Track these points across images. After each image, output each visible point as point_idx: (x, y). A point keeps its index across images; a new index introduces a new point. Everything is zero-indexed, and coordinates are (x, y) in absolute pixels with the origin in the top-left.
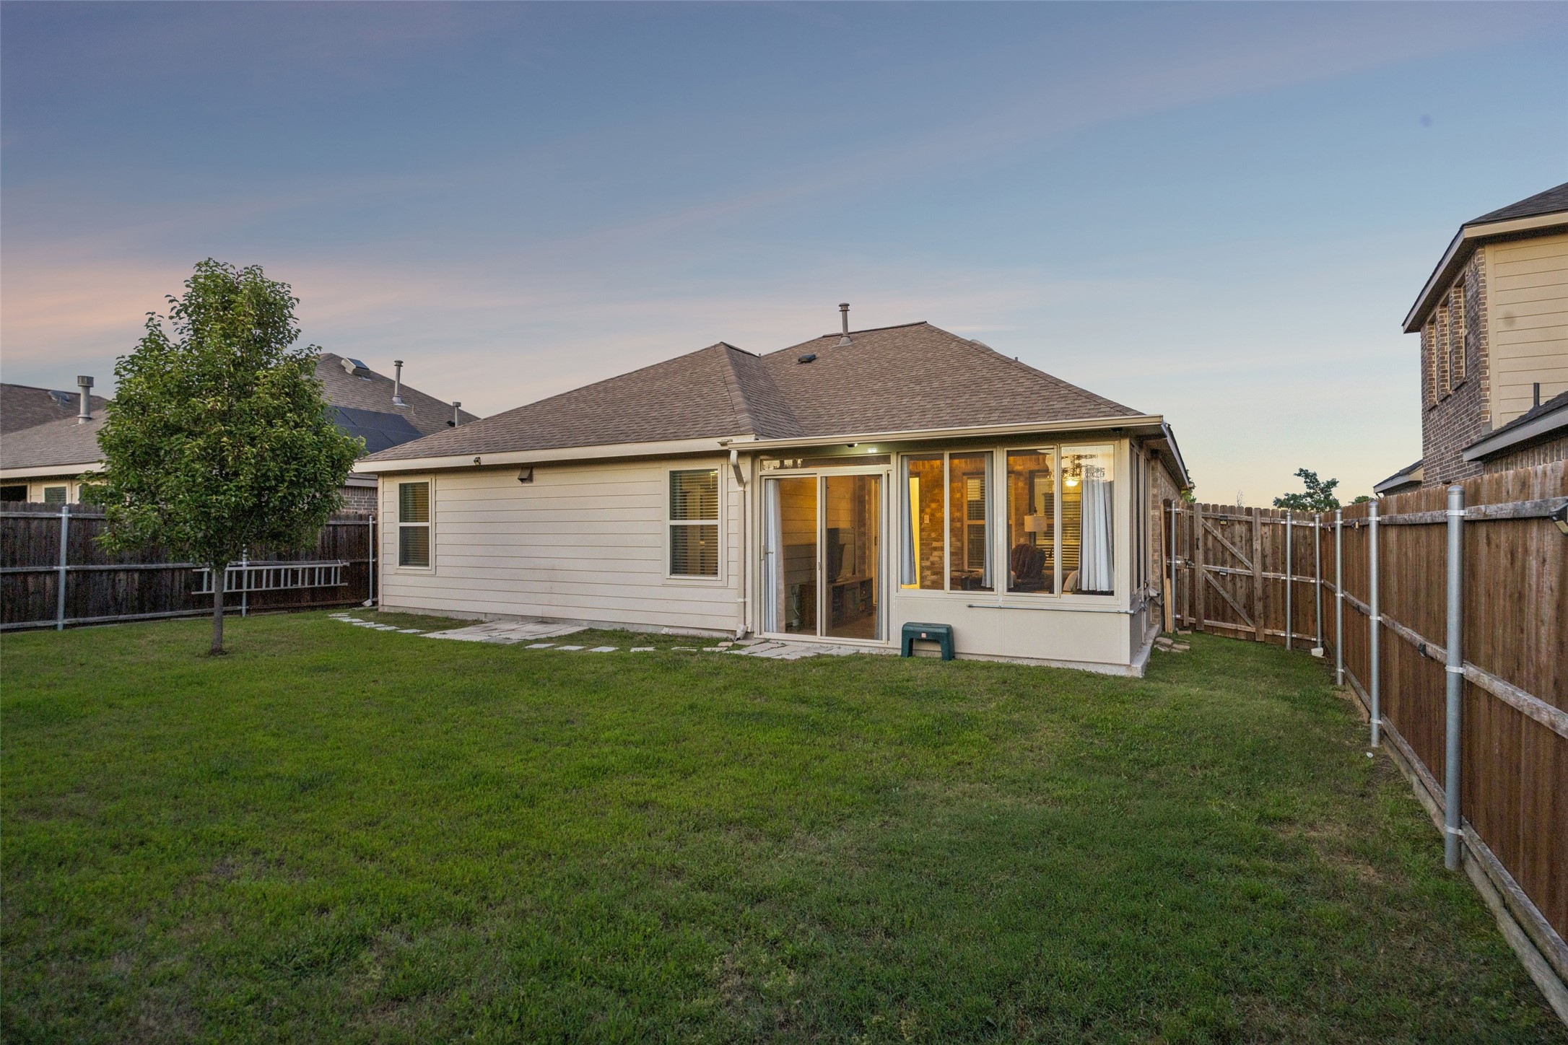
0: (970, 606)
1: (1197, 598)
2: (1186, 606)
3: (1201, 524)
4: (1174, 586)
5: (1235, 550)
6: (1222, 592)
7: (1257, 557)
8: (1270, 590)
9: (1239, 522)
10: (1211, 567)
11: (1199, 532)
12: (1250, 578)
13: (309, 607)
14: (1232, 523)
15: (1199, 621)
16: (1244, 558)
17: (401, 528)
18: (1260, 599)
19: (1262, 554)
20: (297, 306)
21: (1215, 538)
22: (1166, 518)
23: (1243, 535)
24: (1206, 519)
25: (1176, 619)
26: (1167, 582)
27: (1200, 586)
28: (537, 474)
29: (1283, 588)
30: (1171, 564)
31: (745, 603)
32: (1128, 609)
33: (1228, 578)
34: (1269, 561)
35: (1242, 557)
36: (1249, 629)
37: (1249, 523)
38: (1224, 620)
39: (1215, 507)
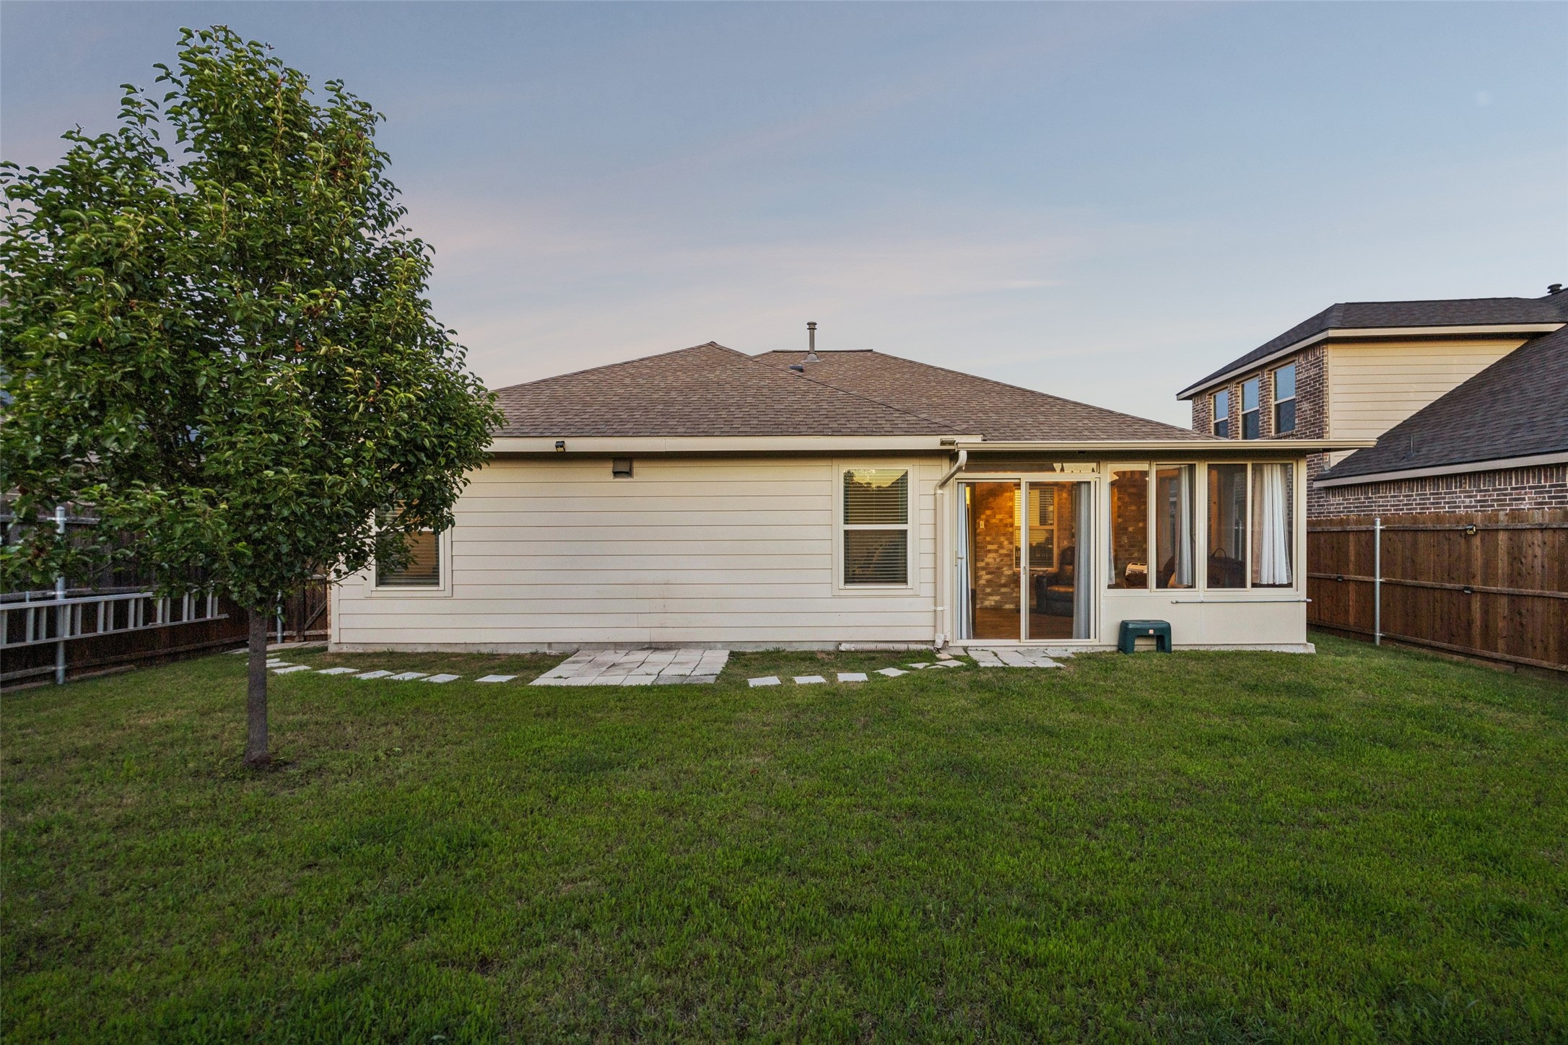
0: (1175, 603)
13: (169, 654)
20: (379, 125)
28: (640, 469)
32: (1305, 598)
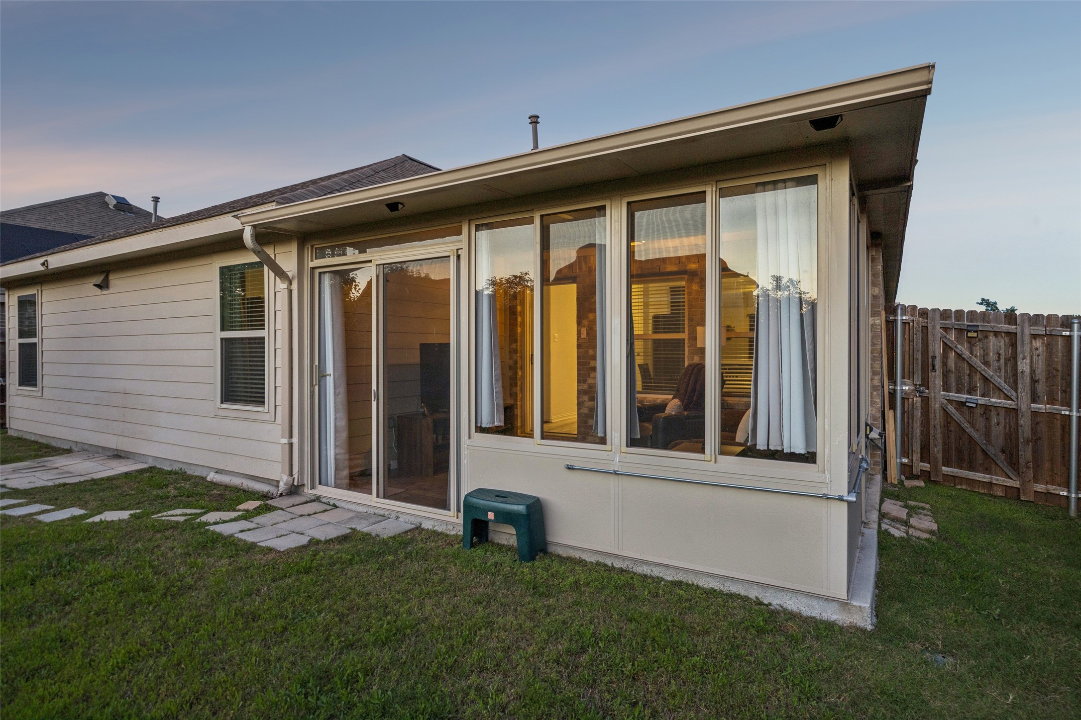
0: (570, 468)
1: (931, 438)
2: (917, 448)
3: (939, 336)
4: (899, 420)
5: (989, 373)
6: (969, 430)
7: (1024, 384)
8: (1043, 427)
9: (996, 334)
10: (953, 395)
11: (937, 349)
12: (1013, 412)
14: (985, 334)
15: (936, 468)
16: (1003, 384)
17: (20, 344)
18: (1027, 442)
19: (1032, 378)
21: (959, 356)
22: (888, 330)
23: (1002, 352)
24: (946, 329)
25: (902, 464)
26: (890, 414)
27: (937, 419)
29: (1063, 427)
30: (895, 390)
31: (291, 445)
32: (844, 492)
33: (979, 411)
34: (1041, 388)
35: (1000, 381)
36: (1009, 483)
37: (1012, 336)
38: (971, 468)
39: (959, 313)
